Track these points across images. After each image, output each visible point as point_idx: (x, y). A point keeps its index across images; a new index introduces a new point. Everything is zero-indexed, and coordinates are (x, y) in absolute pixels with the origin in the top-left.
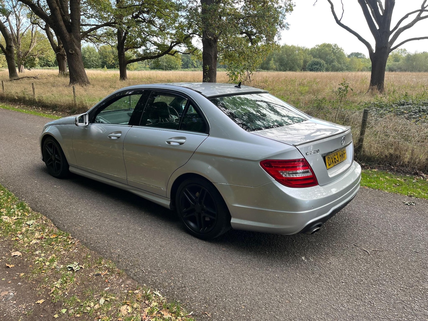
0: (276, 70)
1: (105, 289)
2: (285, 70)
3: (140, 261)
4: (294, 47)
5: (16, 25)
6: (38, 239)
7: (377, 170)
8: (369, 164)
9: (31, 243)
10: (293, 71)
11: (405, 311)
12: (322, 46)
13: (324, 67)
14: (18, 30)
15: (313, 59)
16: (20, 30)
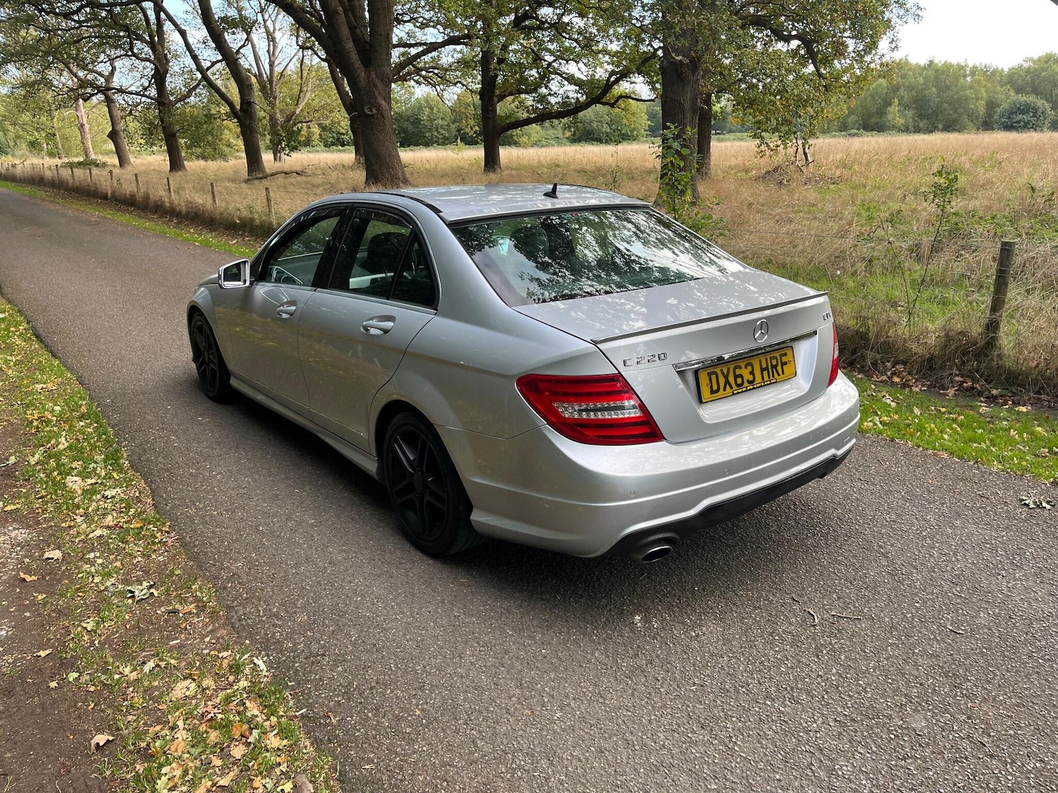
0: (906, 130)
1: (171, 643)
2: (930, 130)
3: (269, 590)
4: (961, 68)
5: (268, 51)
6: (108, 527)
7: (1029, 408)
8: (1012, 392)
9: (91, 535)
10: (954, 130)
11: (810, 774)
12: (1042, 60)
13: (1045, 118)
14: (271, 65)
15: (1014, 97)
16: (276, 63)
